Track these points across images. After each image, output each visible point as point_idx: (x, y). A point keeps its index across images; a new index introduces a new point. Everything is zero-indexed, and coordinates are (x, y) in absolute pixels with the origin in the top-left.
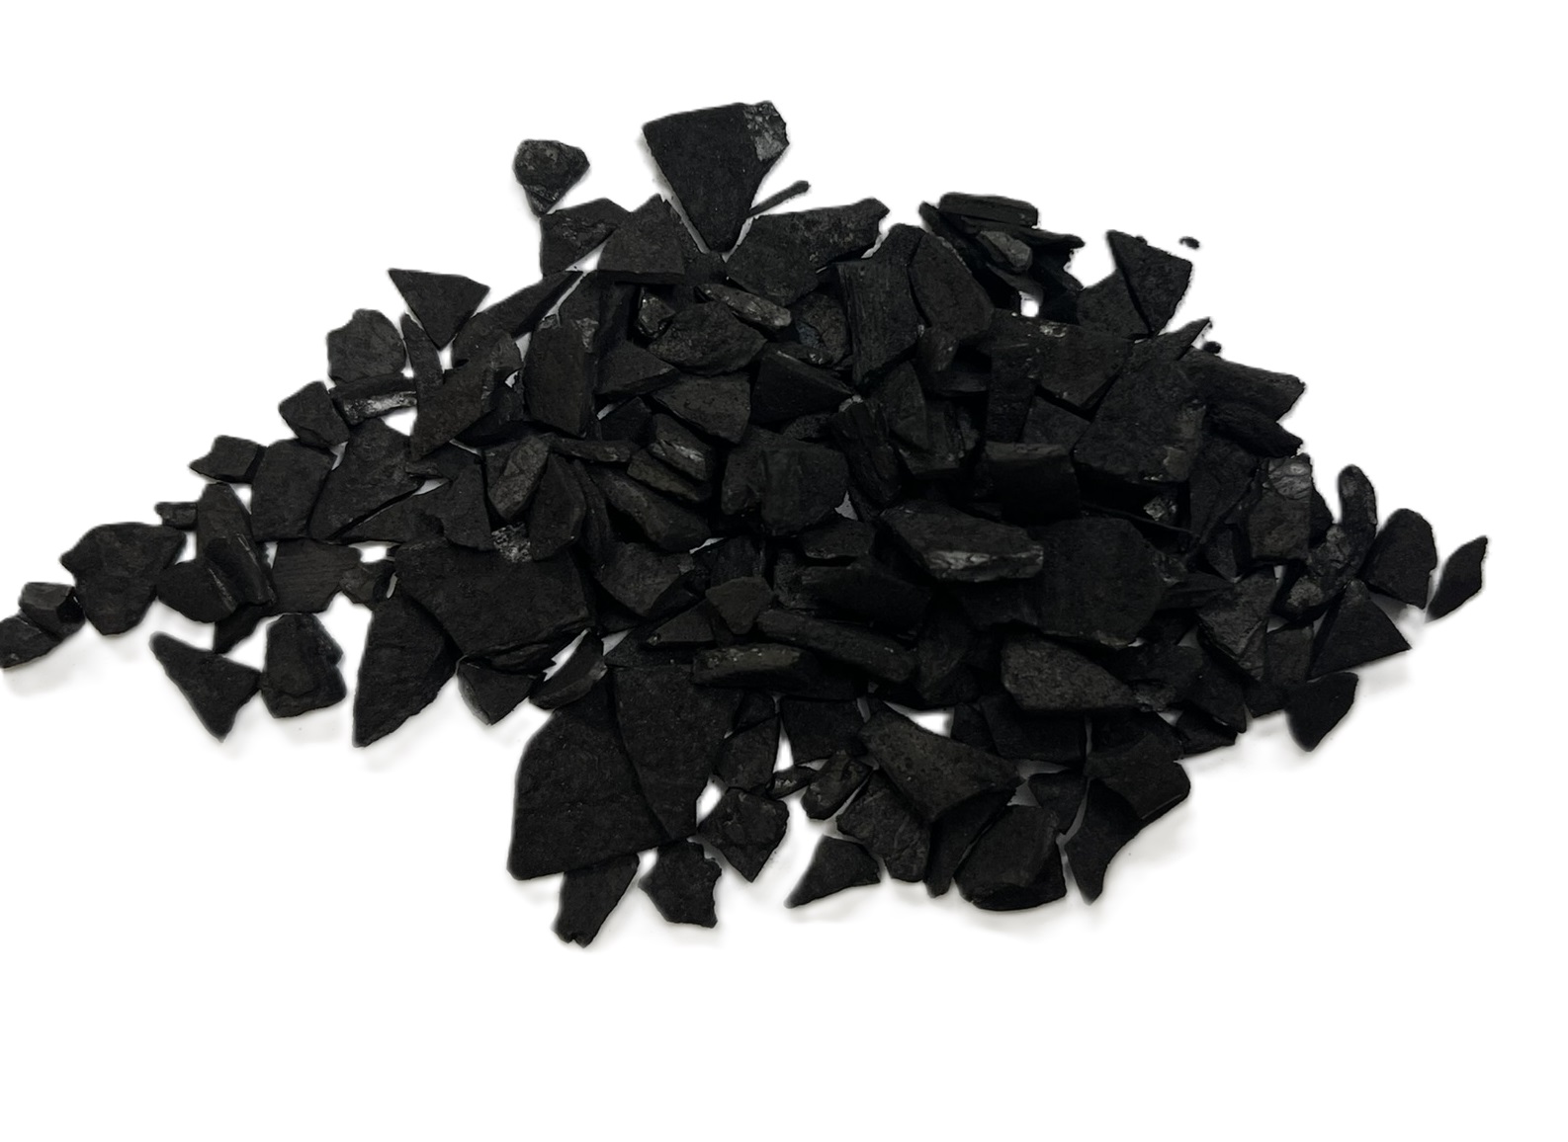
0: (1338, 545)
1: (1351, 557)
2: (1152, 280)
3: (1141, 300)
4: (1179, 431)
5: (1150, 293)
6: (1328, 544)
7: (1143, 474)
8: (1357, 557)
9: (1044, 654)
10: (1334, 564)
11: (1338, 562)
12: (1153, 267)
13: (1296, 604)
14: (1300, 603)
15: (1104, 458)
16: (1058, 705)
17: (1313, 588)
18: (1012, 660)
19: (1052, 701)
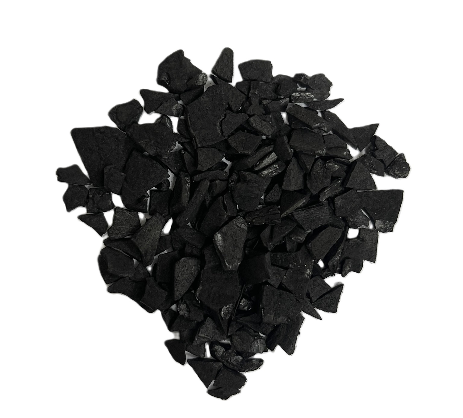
0: (236, 360)
1: (233, 364)
2: (329, 301)
3: (322, 298)
4: (279, 317)
5: (324, 301)
6: (236, 356)
7: (263, 308)
8: (233, 366)
9: (193, 271)
10: (229, 359)
11: (231, 360)
12: (333, 301)
13: (215, 348)
14: (216, 349)
15: (267, 295)
16: (176, 275)
17: (221, 353)
18: (191, 261)
19: (177, 273)
